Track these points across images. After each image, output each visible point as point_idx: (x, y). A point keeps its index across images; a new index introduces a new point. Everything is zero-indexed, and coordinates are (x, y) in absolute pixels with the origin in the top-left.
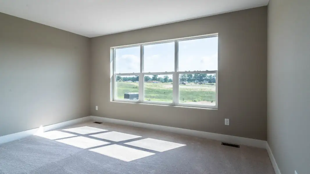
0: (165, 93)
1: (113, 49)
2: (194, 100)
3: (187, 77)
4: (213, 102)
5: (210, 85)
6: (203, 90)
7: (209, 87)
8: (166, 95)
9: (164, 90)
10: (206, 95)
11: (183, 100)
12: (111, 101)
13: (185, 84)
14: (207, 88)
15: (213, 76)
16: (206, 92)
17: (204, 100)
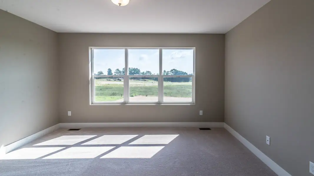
0: (101, 89)
1: (91, 49)
2: (132, 95)
3: (122, 73)
4: (148, 96)
5: (143, 80)
6: (138, 86)
7: (142, 82)
8: (102, 92)
9: (100, 87)
10: (141, 90)
11: (121, 96)
12: (90, 105)
13: (120, 80)
14: (141, 84)
15: (146, 73)
16: (141, 87)
17: (140, 95)
